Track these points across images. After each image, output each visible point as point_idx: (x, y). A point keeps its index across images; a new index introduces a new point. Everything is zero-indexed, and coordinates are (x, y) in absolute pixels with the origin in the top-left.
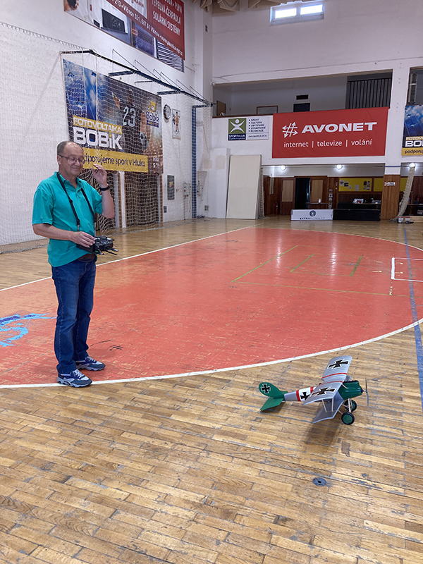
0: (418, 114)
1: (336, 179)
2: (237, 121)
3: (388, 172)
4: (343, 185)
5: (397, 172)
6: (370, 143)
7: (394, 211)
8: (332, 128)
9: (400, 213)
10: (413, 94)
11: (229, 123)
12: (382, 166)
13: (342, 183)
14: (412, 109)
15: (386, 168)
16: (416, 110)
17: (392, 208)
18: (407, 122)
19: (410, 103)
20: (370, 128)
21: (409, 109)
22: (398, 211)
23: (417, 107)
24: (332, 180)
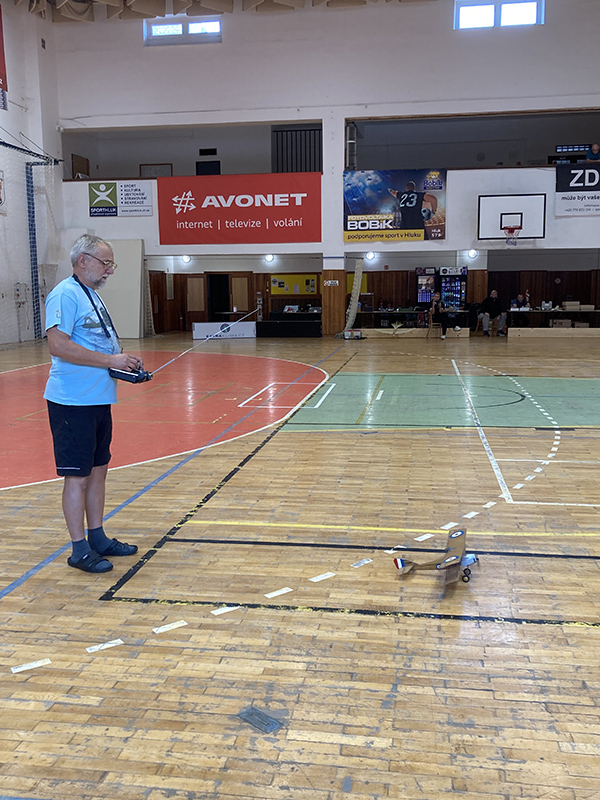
0: (360, 184)
1: (266, 276)
2: (103, 188)
3: (327, 265)
4: (277, 284)
5: (340, 265)
6: (300, 224)
7: (340, 322)
8: (244, 201)
9: (347, 325)
10: (351, 155)
11: (90, 188)
12: (319, 257)
13: (275, 282)
14: (352, 175)
15: (324, 260)
16: (357, 178)
17: (337, 317)
18: (346, 194)
19: (349, 168)
20: (299, 202)
21: (348, 176)
22: (346, 323)
23: (358, 173)
24: (261, 278)
